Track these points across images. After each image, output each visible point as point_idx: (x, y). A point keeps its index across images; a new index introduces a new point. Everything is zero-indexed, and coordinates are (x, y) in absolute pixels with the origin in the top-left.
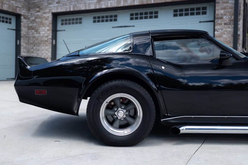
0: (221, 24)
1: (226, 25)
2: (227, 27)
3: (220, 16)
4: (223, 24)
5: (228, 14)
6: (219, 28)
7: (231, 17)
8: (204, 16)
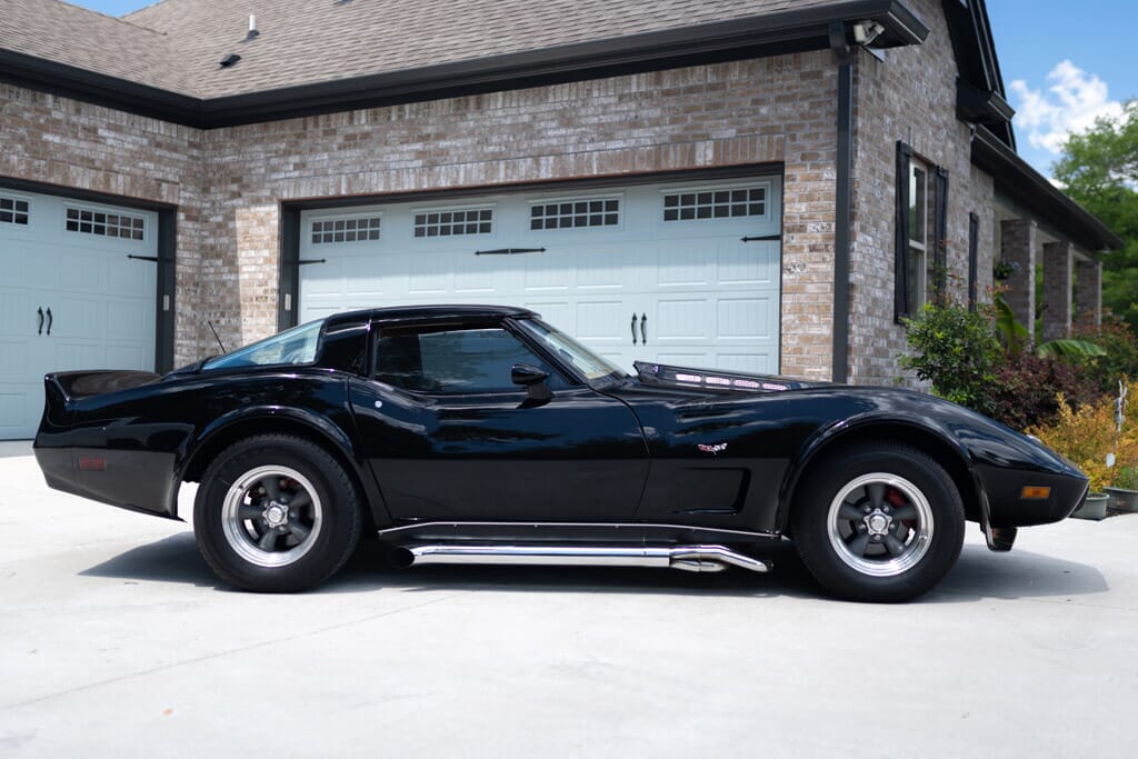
0: (801, 249)
1: (815, 254)
2: (818, 259)
3: (798, 222)
4: (806, 250)
5: (820, 216)
6: (794, 261)
7: (830, 225)
8: (757, 219)
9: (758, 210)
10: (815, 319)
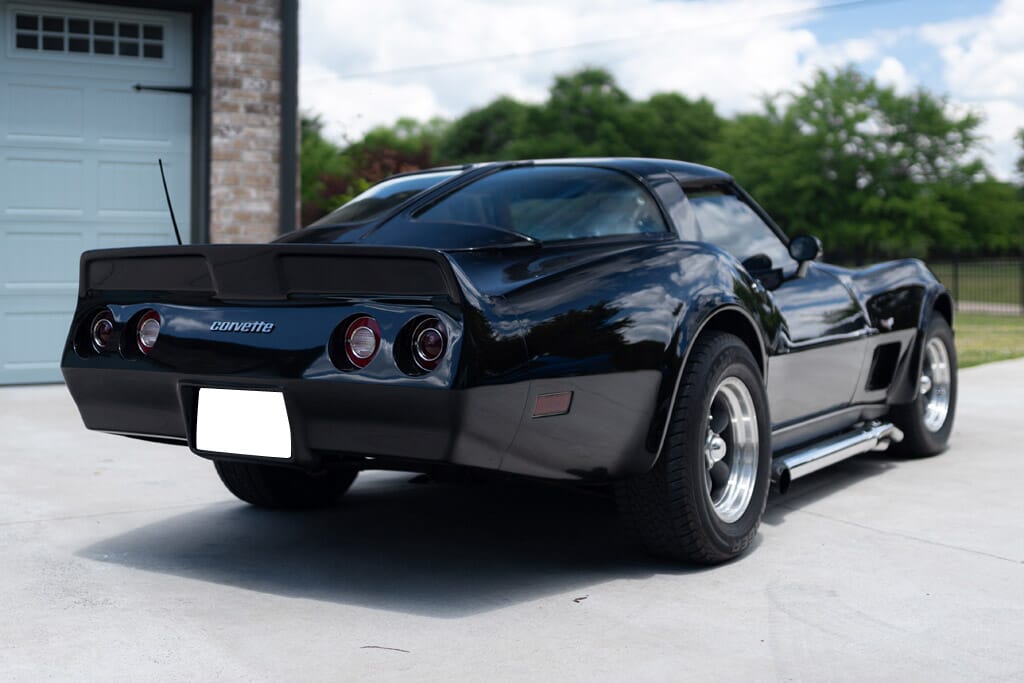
0: (233, 108)
1: (253, 115)
2: (256, 122)
3: (231, 75)
4: (242, 110)
5: (258, 72)
6: (227, 122)
7: (269, 83)
8: (152, 63)
9: (155, 52)
10: (253, 193)
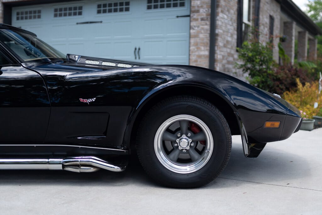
0: (196, 20)
2: (204, 24)
3: (196, 8)
4: (200, 20)
5: (205, 6)
6: (195, 25)
7: (209, 10)
8: (182, 8)
9: (182, 5)
10: (202, 48)
